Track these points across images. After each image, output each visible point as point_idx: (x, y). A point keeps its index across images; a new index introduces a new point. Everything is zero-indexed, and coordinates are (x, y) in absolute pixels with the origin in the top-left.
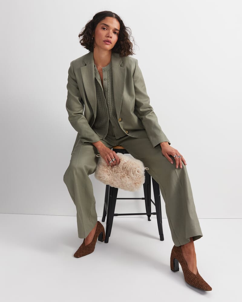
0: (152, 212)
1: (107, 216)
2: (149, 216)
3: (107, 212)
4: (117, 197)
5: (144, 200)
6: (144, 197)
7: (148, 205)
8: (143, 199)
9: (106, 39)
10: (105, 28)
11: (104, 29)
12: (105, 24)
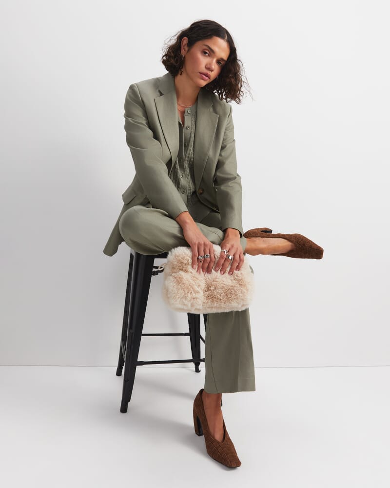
0: (201, 358)
1: (124, 365)
2: (197, 365)
3: (125, 359)
4: (143, 333)
5: (189, 337)
6: (188, 332)
7: (196, 347)
8: (186, 334)
9: (205, 71)
10: (207, 52)
11: (205, 53)
12: (209, 46)
